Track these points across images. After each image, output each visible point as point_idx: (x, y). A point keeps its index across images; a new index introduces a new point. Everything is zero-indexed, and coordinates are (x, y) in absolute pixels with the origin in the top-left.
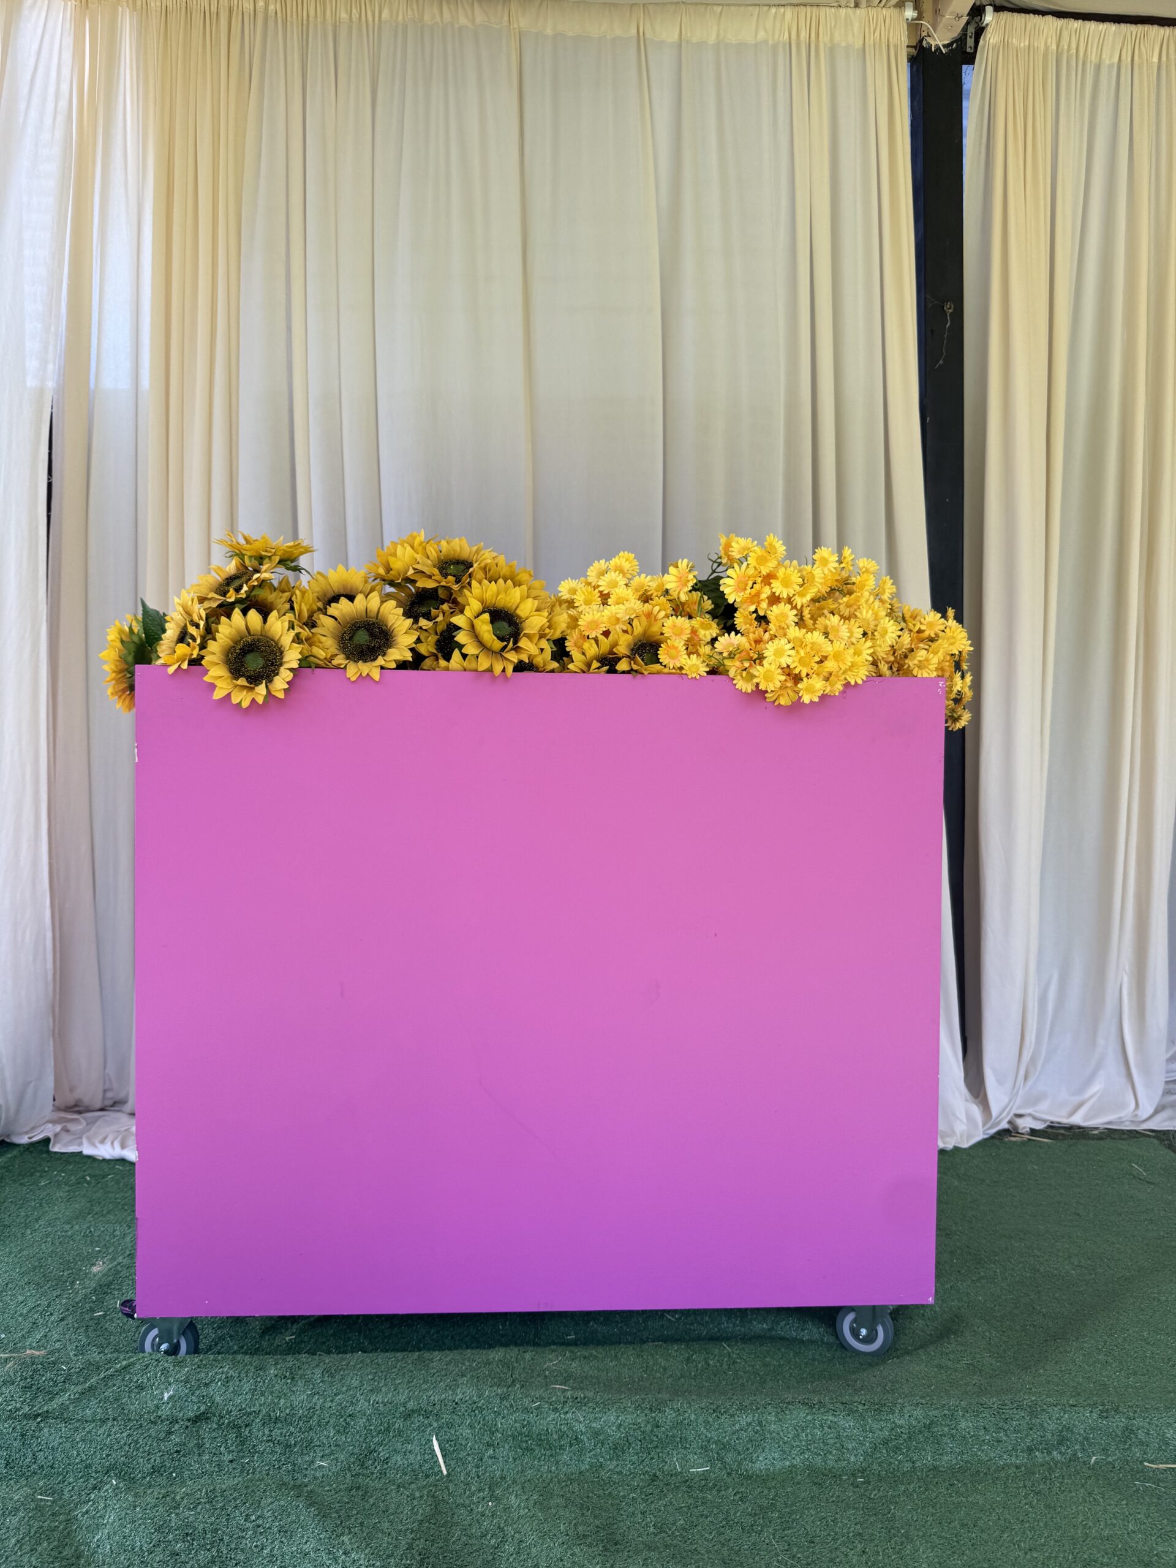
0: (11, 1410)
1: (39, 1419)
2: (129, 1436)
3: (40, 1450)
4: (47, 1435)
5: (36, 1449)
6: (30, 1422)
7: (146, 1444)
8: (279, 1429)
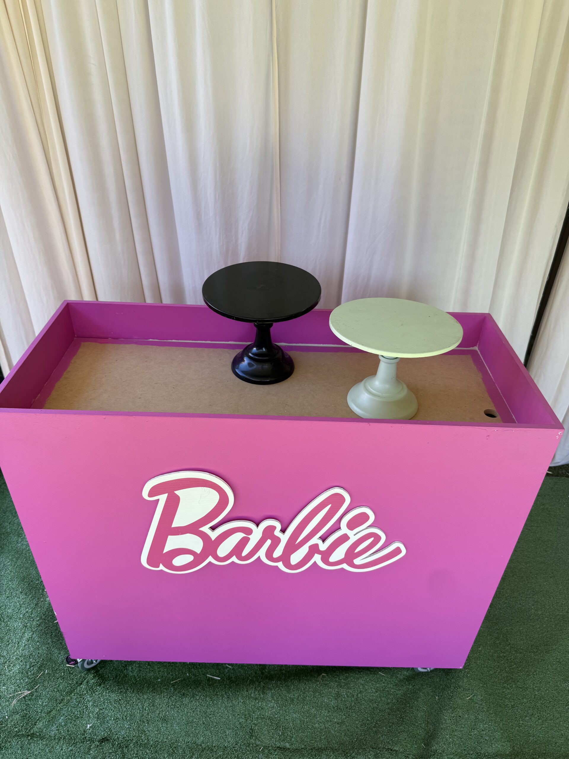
0: (16, 731)
1: (29, 738)
2: (71, 750)
3: (30, 756)
4: (33, 747)
5: (28, 756)
6: (25, 739)
7: (79, 756)
8: (141, 750)
